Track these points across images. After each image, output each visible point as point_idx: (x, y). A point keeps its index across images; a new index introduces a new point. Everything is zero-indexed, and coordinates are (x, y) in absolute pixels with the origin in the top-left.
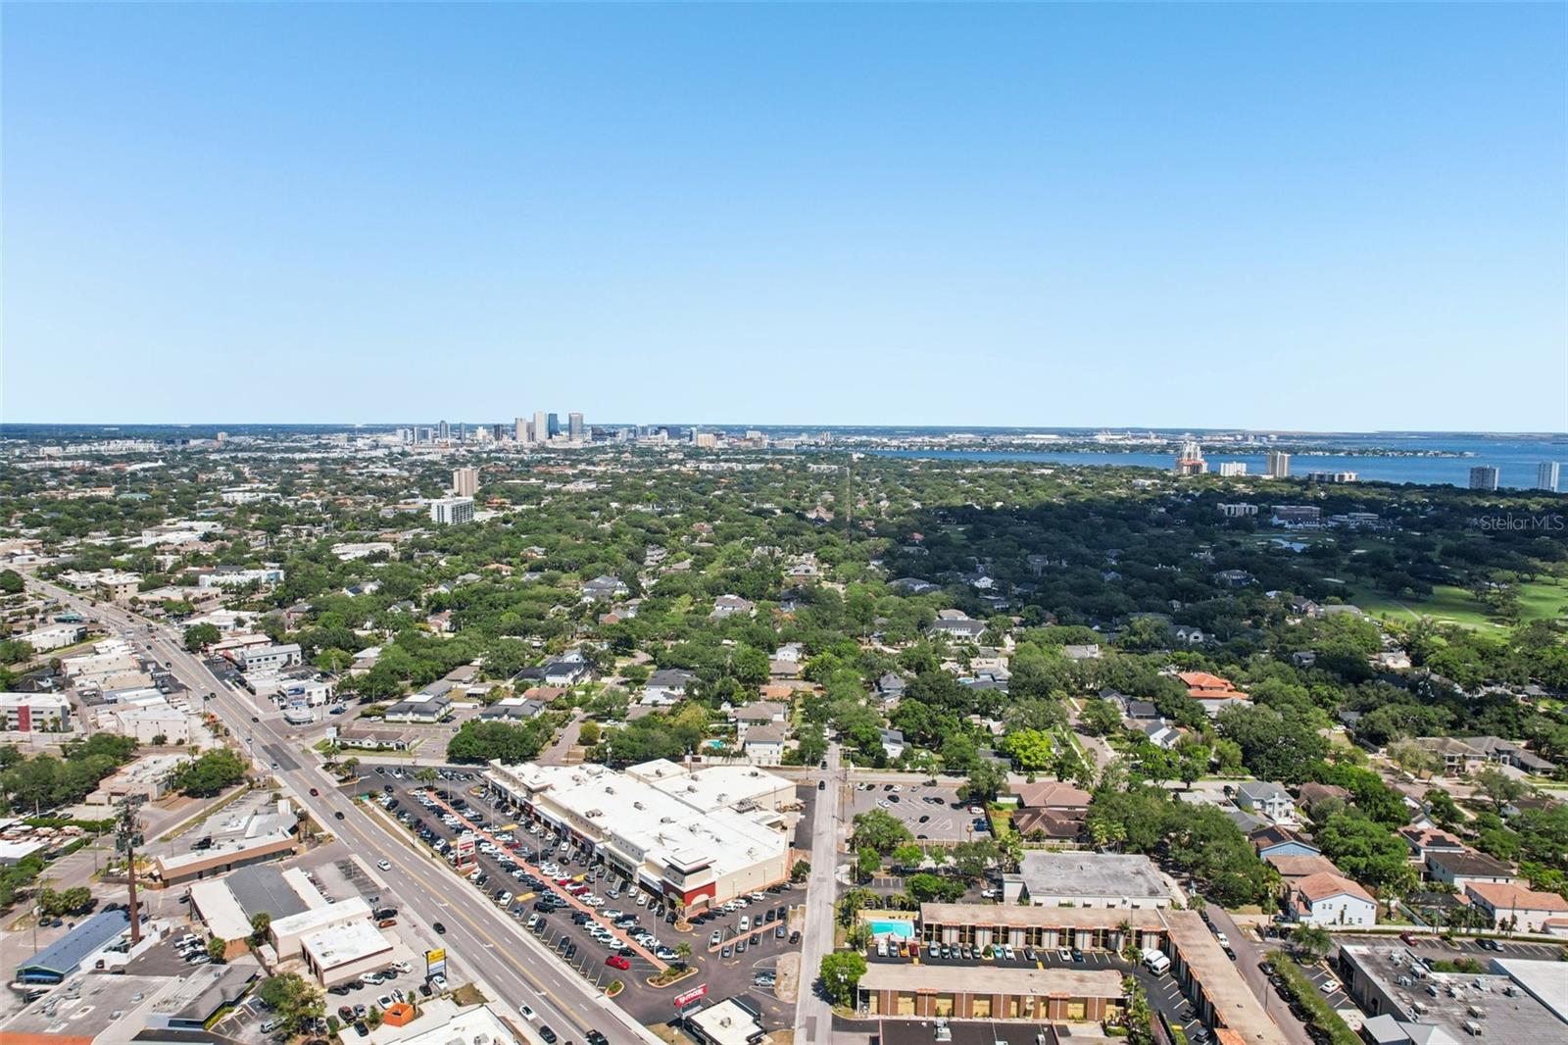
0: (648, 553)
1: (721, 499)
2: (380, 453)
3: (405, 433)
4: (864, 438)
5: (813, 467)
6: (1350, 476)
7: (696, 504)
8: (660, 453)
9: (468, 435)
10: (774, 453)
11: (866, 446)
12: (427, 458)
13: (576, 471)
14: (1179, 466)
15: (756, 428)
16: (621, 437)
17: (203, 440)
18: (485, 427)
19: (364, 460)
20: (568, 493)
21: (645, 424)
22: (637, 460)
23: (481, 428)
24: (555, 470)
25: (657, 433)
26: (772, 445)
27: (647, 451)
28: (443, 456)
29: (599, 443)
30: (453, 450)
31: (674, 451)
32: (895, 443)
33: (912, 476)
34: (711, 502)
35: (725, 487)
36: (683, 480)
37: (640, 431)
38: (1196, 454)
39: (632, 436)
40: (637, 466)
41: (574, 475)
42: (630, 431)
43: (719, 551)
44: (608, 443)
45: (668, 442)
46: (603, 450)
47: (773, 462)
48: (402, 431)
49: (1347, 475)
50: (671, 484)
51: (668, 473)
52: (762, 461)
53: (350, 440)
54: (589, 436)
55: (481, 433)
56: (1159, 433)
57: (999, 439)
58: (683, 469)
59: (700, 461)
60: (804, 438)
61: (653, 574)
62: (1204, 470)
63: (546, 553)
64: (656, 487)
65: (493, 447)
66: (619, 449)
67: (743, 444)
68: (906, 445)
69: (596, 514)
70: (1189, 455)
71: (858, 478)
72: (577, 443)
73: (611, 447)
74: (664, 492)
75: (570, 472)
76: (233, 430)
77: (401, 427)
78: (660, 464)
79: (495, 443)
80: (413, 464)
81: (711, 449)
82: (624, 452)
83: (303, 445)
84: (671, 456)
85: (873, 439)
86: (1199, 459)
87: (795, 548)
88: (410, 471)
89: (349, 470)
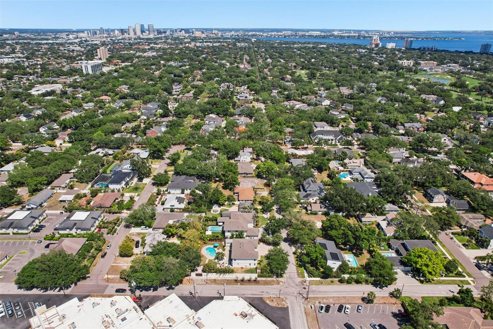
0: (174, 87)
1: (205, 59)
2: (76, 41)
3: (88, 32)
4: (254, 33)
5: (238, 44)
7: (195, 61)
8: (182, 39)
9: (112, 33)
10: (224, 39)
11: (255, 36)
12: (94, 42)
13: (149, 47)
14: (371, 44)
15: (215, 29)
16: (168, 33)
17: (8, 35)
18: (118, 30)
19: (70, 43)
20: (144, 57)
21: (176, 28)
22: (173, 42)
23: (116, 30)
24: (141, 47)
25: (181, 31)
26: (222, 36)
27: (177, 38)
28: (101, 42)
29: (160, 36)
30: (105, 39)
31: (187, 38)
32: (265, 35)
33: (276, 48)
34: (201, 60)
35: (206, 53)
36: (190, 50)
37: (174, 31)
38: (377, 40)
39: (172, 33)
40: (173, 45)
41: (148, 49)
42: (171, 31)
43: (205, 86)
44: (163, 35)
45: (184, 35)
46: (161, 38)
47: (223, 42)
50: (185, 53)
51: (184, 47)
52: (219, 42)
53: (67, 35)
54: (156, 33)
55: (117, 32)
56: (355, 31)
57: (301, 33)
58: (190, 46)
59: (196, 42)
60: (233, 33)
61: (176, 100)
62: (380, 46)
63: (129, 88)
64: (179, 53)
65: (120, 38)
66: (167, 38)
67: (212, 35)
68: (269, 35)
69: (153, 67)
70: (375, 40)
71: (256, 49)
72: (152, 36)
73: (164, 37)
74: (182, 56)
75: (147, 47)
76: (21, 31)
77: (87, 30)
78: (181, 44)
79: (121, 36)
80: (87, 45)
81: (200, 37)
83: (49, 37)
84: (186, 40)
85: (257, 33)
86: (379, 42)
87: (238, 83)
88: (85, 48)
89: (62, 48)
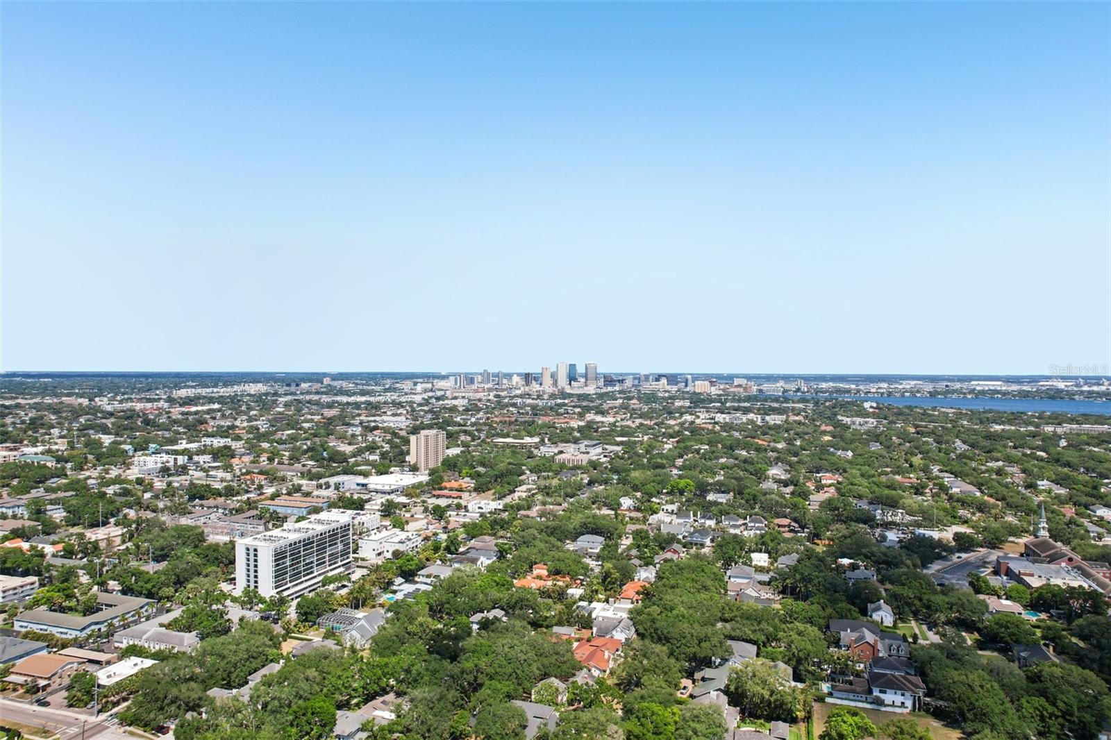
3: (456, 379)
4: (833, 384)
8: (666, 400)
9: (505, 381)
13: (582, 424)
16: (629, 383)
18: (519, 375)
21: (647, 372)
22: (645, 408)
23: (515, 376)
24: (559, 422)
25: (657, 380)
26: (761, 391)
27: (652, 397)
29: (610, 389)
30: (483, 395)
31: (677, 398)
37: (643, 378)
39: (636, 382)
42: (635, 379)
44: (617, 388)
45: (669, 389)
46: (612, 396)
48: (454, 378)
53: (415, 385)
54: (601, 383)
55: (516, 379)
58: (697, 420)
65: (518, 392)
66: (626, 396)
67: (737, 390)
72: (591, 390)
73: (620, 392)
77: (454, 375)
78: (670, 413)
79: (523, 389)
82: (632, 398)
84: (678, 403)
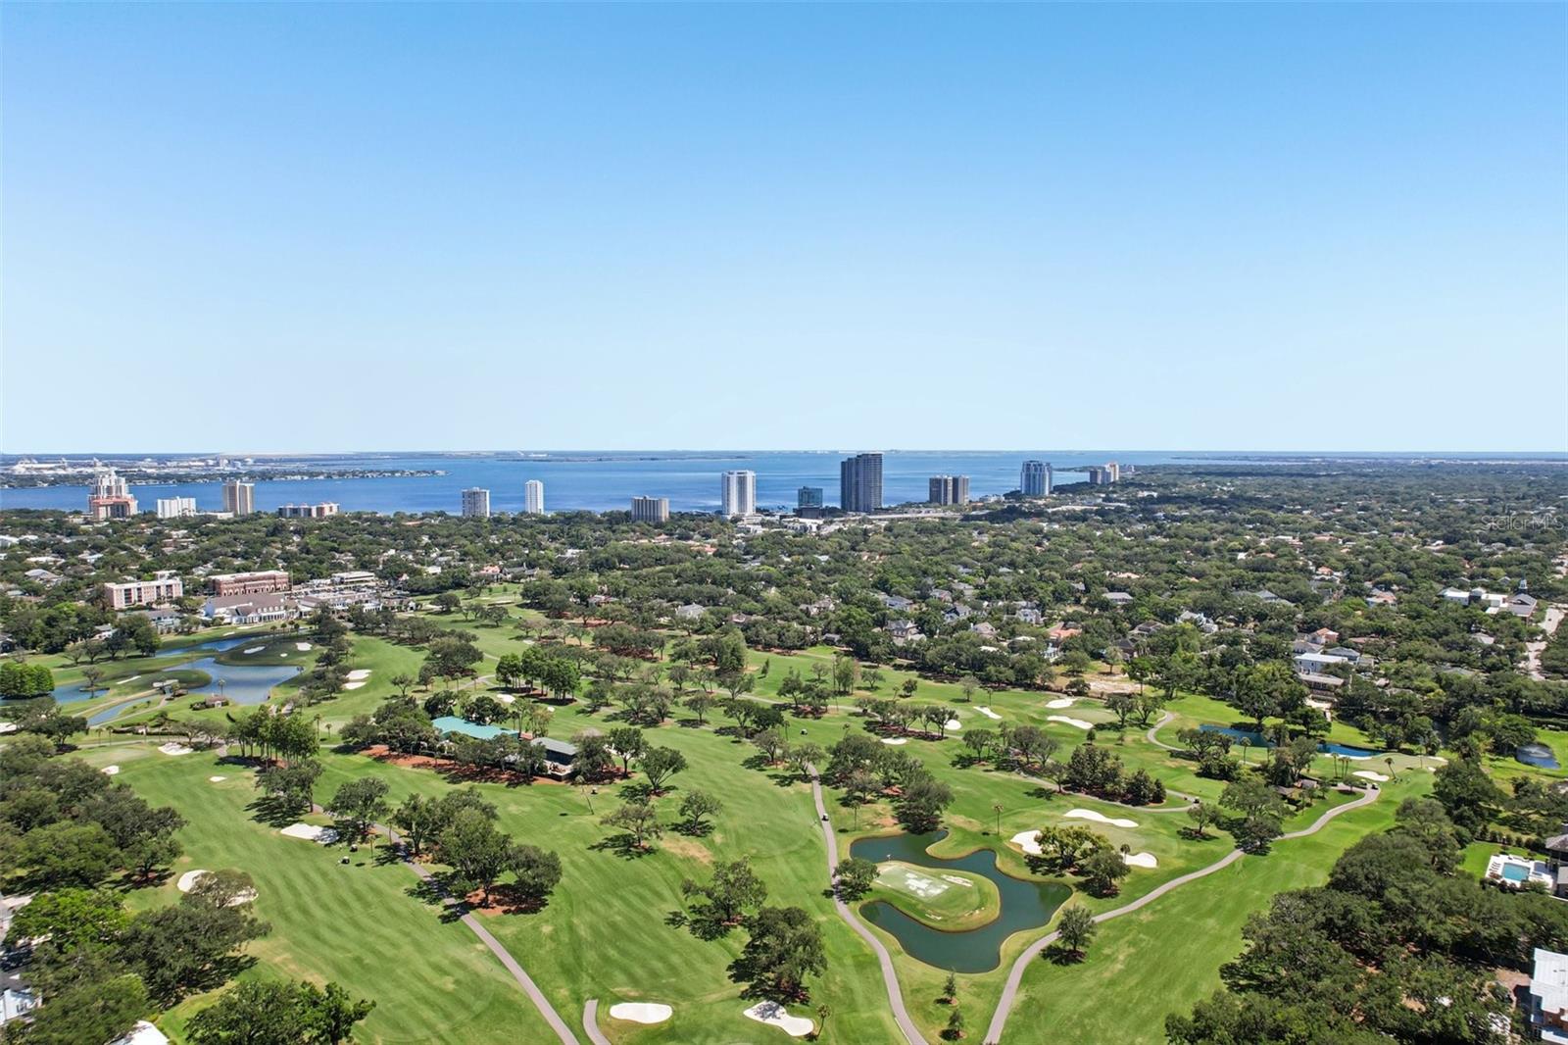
6: (331, 509)
38: (119, 489)
49: (326, 507)
62: (134, 510)
70: (109, 489)
86: (125, 495)
